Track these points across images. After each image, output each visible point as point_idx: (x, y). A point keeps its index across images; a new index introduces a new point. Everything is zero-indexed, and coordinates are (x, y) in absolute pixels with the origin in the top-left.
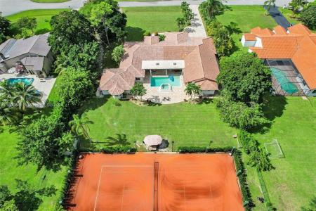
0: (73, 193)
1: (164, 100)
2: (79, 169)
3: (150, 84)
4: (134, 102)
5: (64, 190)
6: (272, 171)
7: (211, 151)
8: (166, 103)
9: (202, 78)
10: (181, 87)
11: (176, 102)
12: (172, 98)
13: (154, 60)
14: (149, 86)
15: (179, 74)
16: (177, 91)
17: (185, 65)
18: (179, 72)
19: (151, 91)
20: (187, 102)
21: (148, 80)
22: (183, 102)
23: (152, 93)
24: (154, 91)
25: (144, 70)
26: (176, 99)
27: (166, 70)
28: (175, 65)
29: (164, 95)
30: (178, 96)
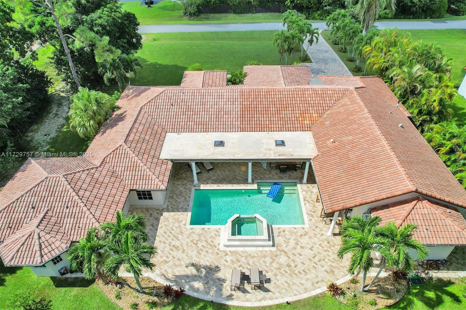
1: (239, 287)
3: (188, 216)
9: (406, 191)
10: (306, 226)
11: (295, 299)
12: (276, 275)
13: (206, 130)
14: (184, 222)
15: (295, 181)
16: (292, 243)
17: (319, 148)
18: (294, 174)
19: (190, 243)
20: (341, 298)
21: (182, 199)
22: (322, 296)
23: (195, 253)
24: (200, 245)
25: (170, 162)
26: (294, 284)
27: (250, 165)
28: (281, 148)
29: (243, 259)
30: (300, 267)
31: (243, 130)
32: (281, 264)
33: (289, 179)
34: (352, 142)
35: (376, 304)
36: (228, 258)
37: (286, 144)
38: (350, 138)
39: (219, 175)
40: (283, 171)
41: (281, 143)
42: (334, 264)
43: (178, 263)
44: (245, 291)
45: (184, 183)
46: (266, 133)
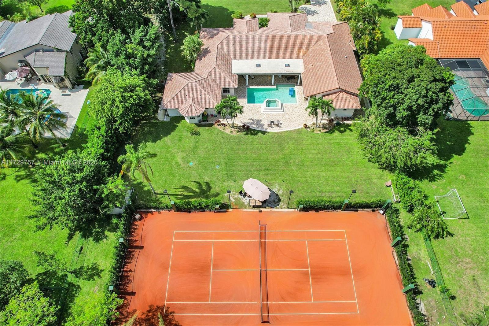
0: (130, 274)
1: (270, 126)
2: (137, 236)
3: (246, 100)
4: (221, 128)
5: (115, 269)
6: (449, 239)
7: (350, 207)
8: (275, 130)
9: (335, 88)
10: (298, 104)
11: (291, 129)
12: (284, 122)
13: (251, 58)
14: (244, 103)
15: (294, 84)
16: (291, 110)
17: (305, 68)
18: (294, 80)
19: (249, 111)
20: (308, 129)
21: (242, 92)
22: (302, 128)
23: (251, 114)
24: (253, 111)
25: (237, 75)
26: (291, 125)
27: (273, 76)
28: (287, 68)
29: (271, 116)
30: (294, 119)
31: (269, 58)
32: (286, 118)
33: (291, 83)
34: (320, 66)
35: (321, 131)
36: (265, 116)
37: (290, 66)
38: (319, 64)
39: (258, 81)
40: (289, 79)
41: (288, 65)
42: (307, 118)
43: (245, 118)
44: (272, 127)
45: (241, 85)
46: (281, 60)
